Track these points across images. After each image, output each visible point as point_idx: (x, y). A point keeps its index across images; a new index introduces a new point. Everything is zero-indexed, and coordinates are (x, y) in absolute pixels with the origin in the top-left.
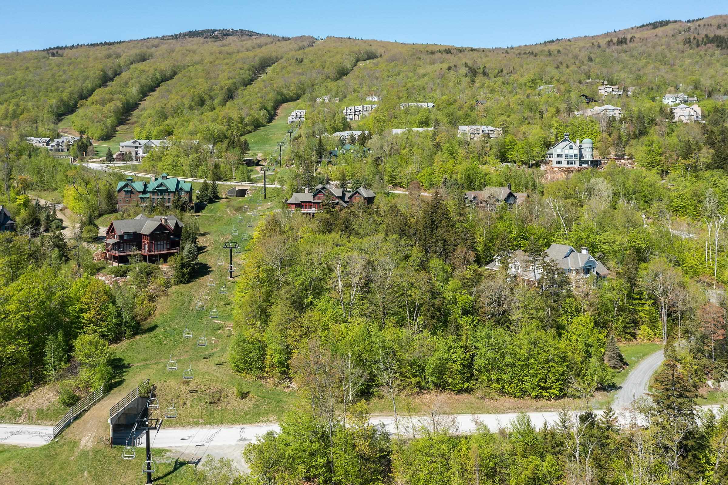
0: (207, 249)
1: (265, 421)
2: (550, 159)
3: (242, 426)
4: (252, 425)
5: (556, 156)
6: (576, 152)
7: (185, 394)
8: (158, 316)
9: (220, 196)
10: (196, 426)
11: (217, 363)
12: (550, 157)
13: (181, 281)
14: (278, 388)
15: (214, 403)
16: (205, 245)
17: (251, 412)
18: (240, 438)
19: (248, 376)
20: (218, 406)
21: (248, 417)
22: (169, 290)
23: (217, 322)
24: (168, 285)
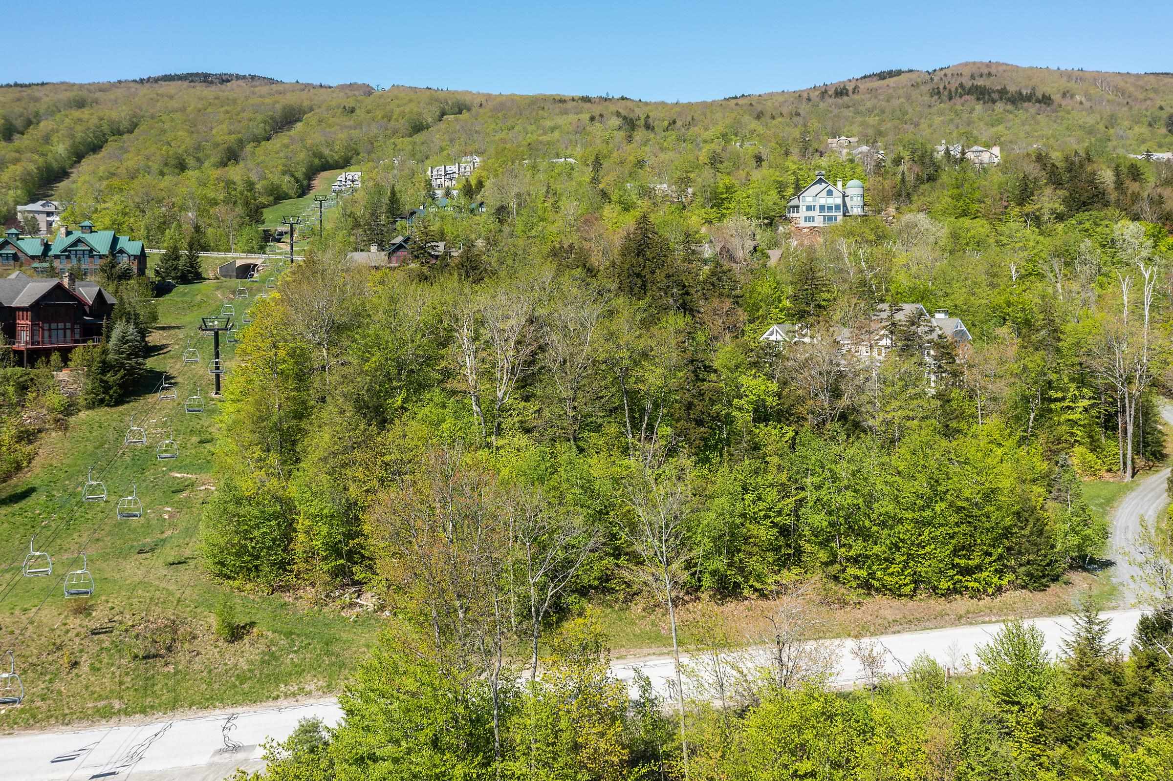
0: (169, 349)
1: (294, 695)
2: (795, 215)
3: (230, 711)
4: (257, 707)
5: (804, 208)
6: (839, 201)
7: (77, 640)
8: (37, 470)
9: (204, 275)
10: (104, 722)
11: (171, 559)
12: (793, 212)
13: (102, 401)
14: (326, 610)
15: (155, 656)
16: (164, 342)
17: (257, 672)
18: (222, 745)
19: (249, 586)
20: (166, 664)
21: (246, 687)
22: (72, 420)
23: (179, 475)
24: (70, 409)
